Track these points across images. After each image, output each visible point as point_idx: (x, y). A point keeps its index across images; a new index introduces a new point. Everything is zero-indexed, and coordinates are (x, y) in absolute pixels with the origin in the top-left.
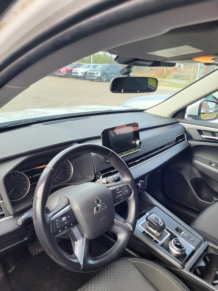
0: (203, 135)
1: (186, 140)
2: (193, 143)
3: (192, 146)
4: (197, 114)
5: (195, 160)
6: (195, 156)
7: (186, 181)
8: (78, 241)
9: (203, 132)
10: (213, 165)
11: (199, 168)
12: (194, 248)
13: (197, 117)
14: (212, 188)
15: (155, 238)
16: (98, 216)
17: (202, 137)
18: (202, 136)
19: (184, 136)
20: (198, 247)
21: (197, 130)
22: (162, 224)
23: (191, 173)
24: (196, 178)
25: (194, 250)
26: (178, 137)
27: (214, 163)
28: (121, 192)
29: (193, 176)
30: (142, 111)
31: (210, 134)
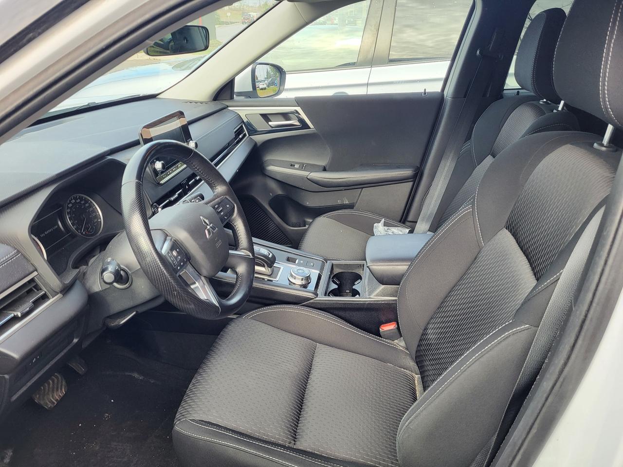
0: (271, 121)
1: (248, 135)
2: (259, 139)
3: (259, 144)
4: (251, 89)
5: (268, 166)
6: (266, 161)
7: (262, 205)
8: (197, 283)
9: (270, 117)
10: (297, 166)
11: (278, 178)
12: (318, 272)
13: (252, 95)
14: (302, 203)
15: (266, 278)
16: (213, 241)
17: (270, 126)
18: (270, 123)
19: (243, 130)
20: (322, 269)
21: (261, 115)
22: (271, 254)
23: (266, 189)
24: (274, 197)
25: (319, 274)
26: (237, 131)
27: (298, 163)
28: (221, 208)
29: (271, 194)
30: (153, 97)
31: (281, 117)
